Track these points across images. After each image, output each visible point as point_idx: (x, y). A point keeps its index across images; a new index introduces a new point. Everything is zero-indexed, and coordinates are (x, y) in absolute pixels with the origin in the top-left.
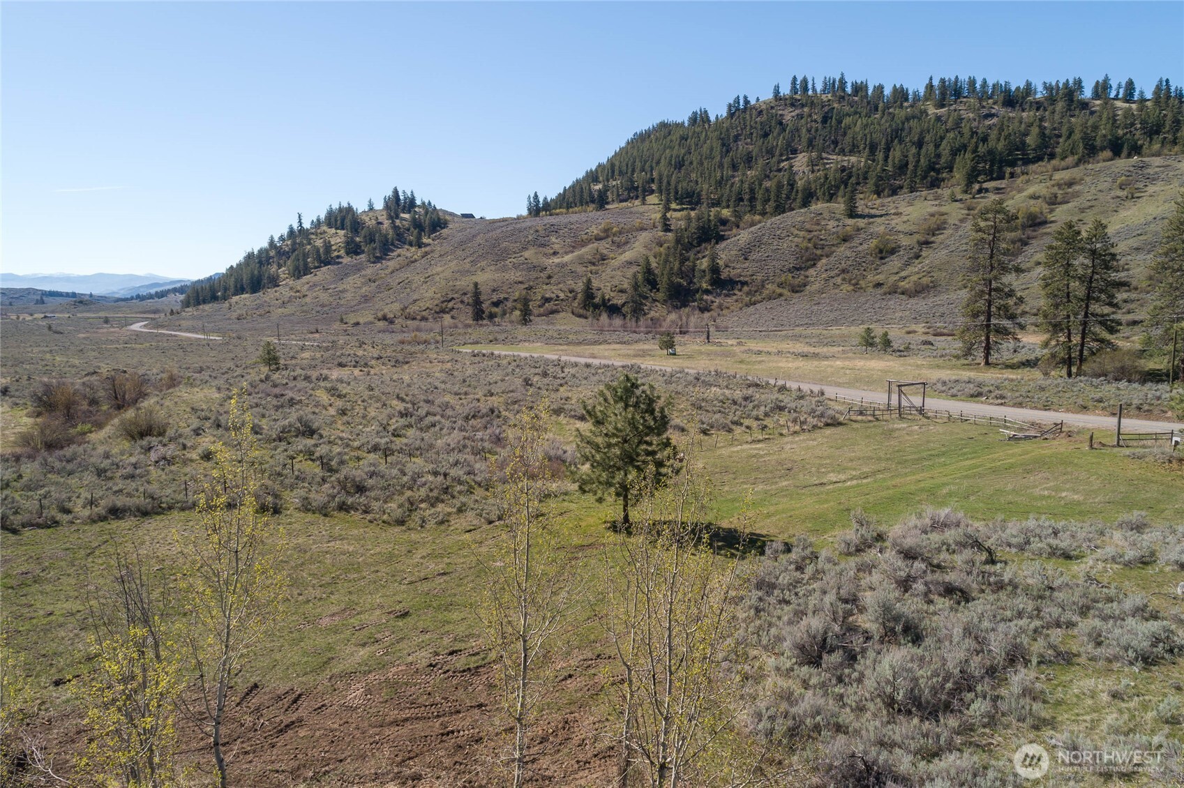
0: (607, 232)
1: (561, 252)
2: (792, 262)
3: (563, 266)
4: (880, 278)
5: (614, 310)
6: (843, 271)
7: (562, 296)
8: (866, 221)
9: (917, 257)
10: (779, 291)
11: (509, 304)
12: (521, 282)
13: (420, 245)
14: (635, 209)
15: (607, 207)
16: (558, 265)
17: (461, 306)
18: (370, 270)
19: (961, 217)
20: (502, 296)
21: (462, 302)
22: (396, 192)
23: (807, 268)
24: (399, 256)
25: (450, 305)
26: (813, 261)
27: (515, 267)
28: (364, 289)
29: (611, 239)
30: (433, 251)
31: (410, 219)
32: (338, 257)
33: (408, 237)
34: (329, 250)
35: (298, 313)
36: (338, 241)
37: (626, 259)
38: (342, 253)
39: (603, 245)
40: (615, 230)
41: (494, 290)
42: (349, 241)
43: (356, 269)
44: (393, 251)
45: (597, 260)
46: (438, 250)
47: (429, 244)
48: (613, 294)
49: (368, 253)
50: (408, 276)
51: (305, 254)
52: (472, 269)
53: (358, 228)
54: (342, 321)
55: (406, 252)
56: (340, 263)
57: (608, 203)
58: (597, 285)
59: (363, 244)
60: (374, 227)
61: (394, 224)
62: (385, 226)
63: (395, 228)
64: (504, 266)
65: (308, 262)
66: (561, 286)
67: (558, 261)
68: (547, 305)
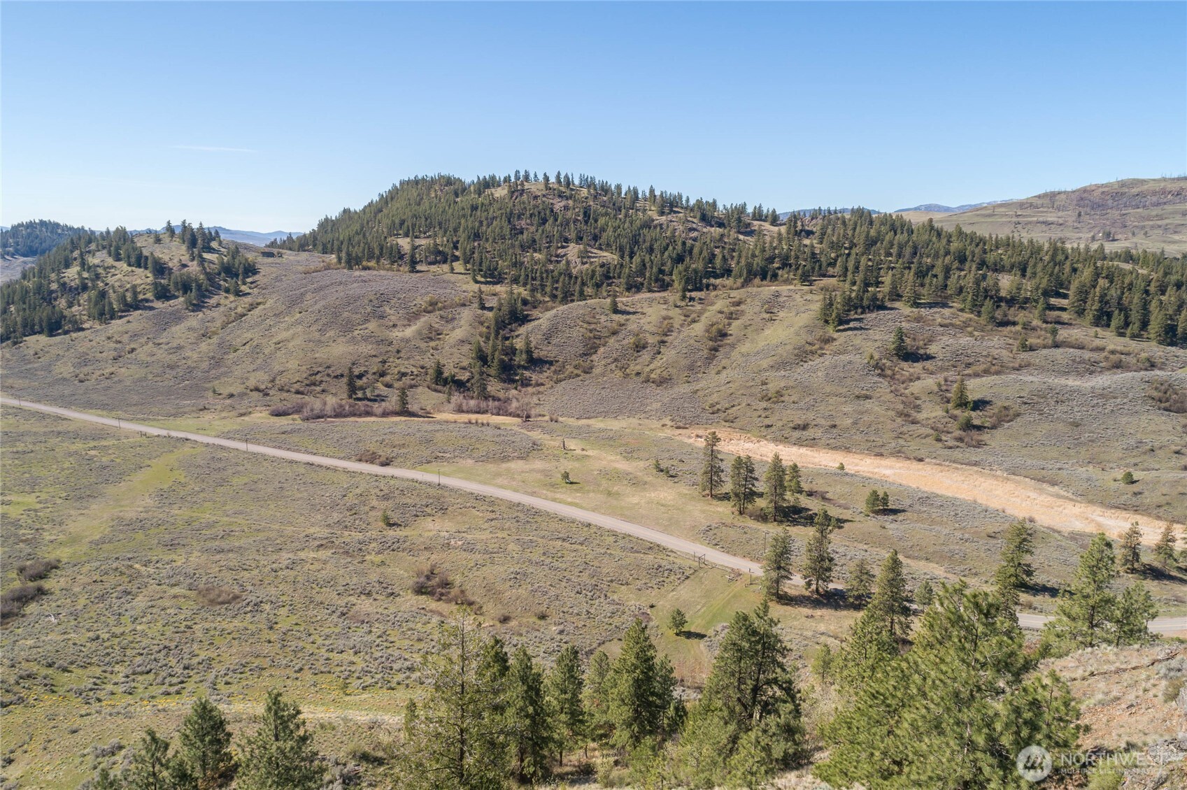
0: (433, 306)
1: (398, 323)
2: (581, 350)
3: (408, 341)
4: (638, 368)
5: (460, 385)
6: (616, 360)
7: (415, 371)
8: (625, 317)
9: (659, 353)
10: (576, 372)
11: (369, 376)
12: (375, 356)
13: (238, 293)
14: (447, 276)
15: (419, 268)
16: (402, 339)
17: (328, 379)
18: (194, 321)
19: (681, 322)
20: (363, 369)
21: (328, 375)
22: (184, 222)
23: (591, 355)
24: (218, 305)
25: (318, 377)
26: (595, 349)
27: (366, 339)
28: (204, 346)
29: (438, 313)
30: (259, 304)
31: (216, 261)
32: (147, 300)
33: (222, 283)
34: (135, 294)
35: (150, 377)
36: (139, 281)
37: (459, 337)
38: (149, 296)
39: (433, 319)
40: (440, 305)
41: (354, 364)
42: (155, 285)
43: (177, 318)
44: (210, 298)
45: (433, 335)
46: (267, 305)
47: (249, 294)
48: (457, 370)
49: (186, 302)
50: (249, 335)
51: (103, 294)
52: (323, 339)
53: (160, 269)
54: (214, 391)
55: (224, 302)
56: (151, 308)
57: (417, 263)
58: (442, 362)
59: (172, 287)
60: (180, 270)
61: (204, 268)
62: (190, 269)
63: (207, 274)
64: (354, 338)
65: (110, 304)
66: (412, 362)
67: (400, 335)
68: (404, 378)
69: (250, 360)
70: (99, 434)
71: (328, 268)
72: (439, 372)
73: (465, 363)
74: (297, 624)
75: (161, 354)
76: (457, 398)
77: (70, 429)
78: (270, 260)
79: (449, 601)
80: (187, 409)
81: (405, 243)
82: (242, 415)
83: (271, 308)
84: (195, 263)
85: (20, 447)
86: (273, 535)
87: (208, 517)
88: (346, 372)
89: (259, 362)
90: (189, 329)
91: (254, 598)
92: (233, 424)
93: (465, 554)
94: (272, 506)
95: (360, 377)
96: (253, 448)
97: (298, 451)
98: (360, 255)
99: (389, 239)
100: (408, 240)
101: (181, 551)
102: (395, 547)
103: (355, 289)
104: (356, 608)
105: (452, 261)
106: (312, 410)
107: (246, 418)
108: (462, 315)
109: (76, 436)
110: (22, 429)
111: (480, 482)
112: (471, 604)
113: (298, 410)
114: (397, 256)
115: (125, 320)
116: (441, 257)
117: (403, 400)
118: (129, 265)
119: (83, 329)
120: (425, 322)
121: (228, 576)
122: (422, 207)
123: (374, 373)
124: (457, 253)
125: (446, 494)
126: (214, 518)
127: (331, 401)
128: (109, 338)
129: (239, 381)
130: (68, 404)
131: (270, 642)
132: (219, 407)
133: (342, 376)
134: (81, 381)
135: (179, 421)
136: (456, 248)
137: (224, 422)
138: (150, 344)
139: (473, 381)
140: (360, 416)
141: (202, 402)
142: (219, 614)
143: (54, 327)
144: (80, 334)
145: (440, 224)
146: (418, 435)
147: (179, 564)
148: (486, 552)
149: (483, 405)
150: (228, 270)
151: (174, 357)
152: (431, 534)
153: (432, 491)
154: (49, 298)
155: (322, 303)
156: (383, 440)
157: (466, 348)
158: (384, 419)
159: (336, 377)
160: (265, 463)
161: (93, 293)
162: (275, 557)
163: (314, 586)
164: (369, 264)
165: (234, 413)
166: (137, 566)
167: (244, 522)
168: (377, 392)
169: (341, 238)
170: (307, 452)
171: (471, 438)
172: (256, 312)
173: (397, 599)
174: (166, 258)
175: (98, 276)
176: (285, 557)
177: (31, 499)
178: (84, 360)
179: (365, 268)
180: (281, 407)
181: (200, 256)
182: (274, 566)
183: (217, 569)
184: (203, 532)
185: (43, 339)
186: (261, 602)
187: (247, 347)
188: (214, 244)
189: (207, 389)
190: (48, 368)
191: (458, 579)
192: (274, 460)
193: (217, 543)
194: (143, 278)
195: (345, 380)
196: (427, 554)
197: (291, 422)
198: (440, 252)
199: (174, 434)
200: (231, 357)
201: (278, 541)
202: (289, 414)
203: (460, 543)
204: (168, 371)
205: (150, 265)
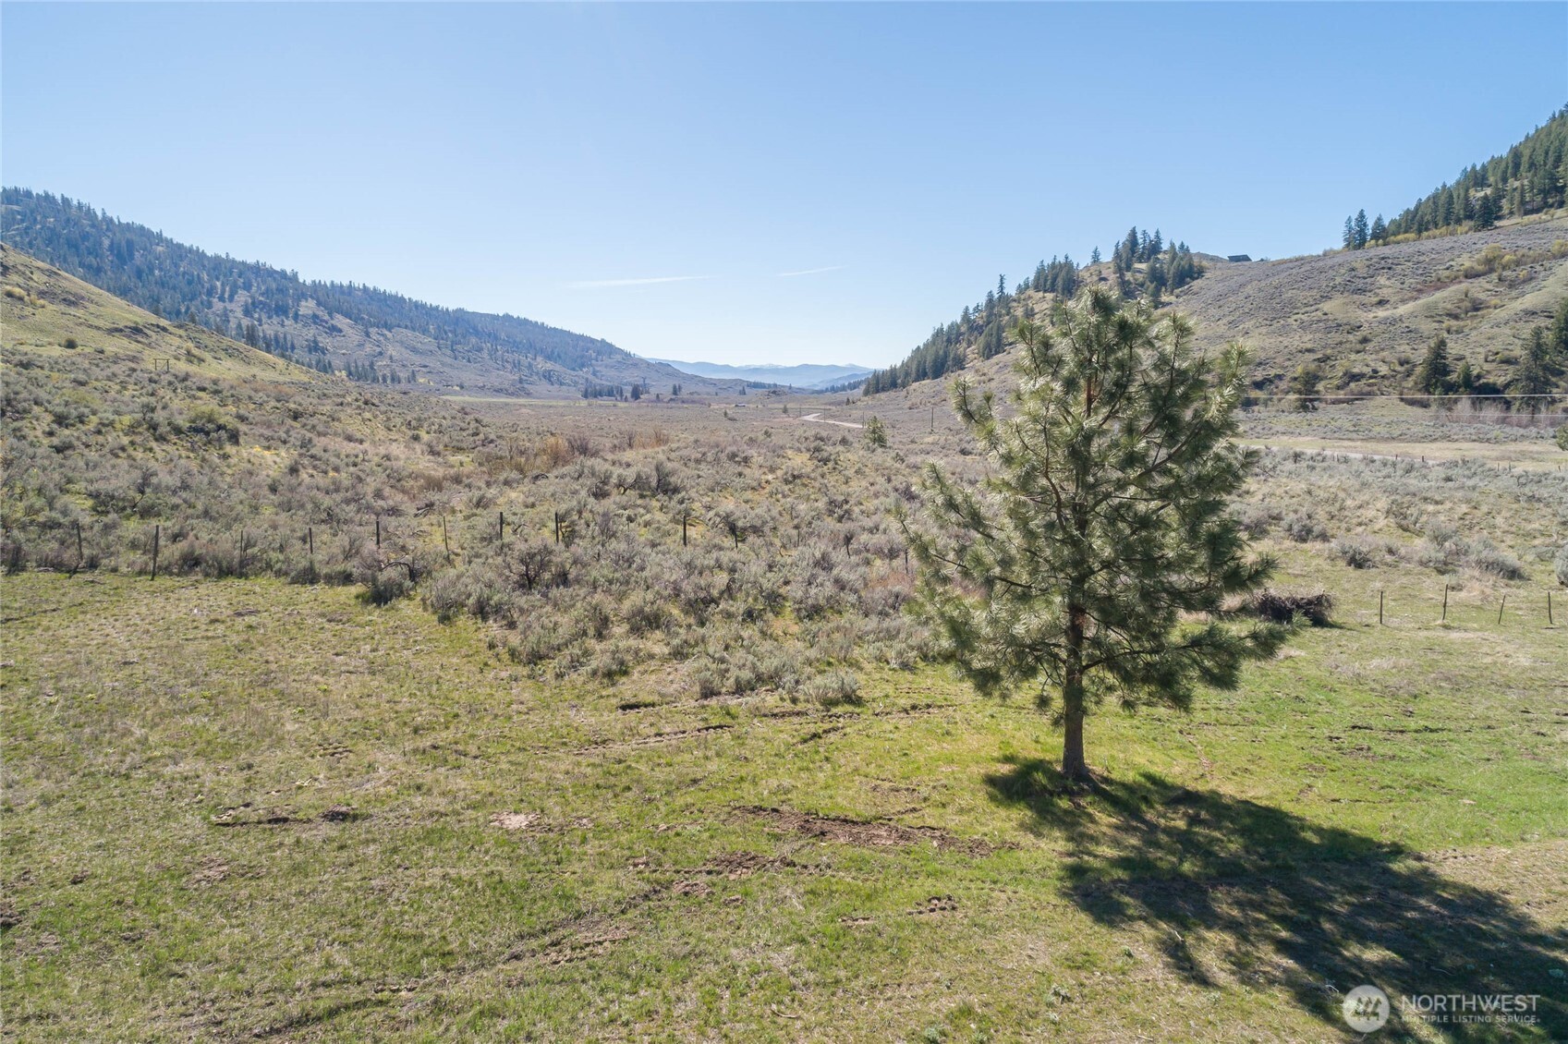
0: (1490, 265)
1: (1393, 299)
3: (1393, 322)
7: (1384, 370)
11: (1283, 385)
12: (1309, 351)
14: (1555, 223)
16: (1384, 321)
20: (1272, 372)
22: (1133, 234)
27: (1303, 327)
29: (1496, 274)
31: (1147, 269)
37: (1527, 307)
39: (1479, 285)
45: (1464, 310)
57: (1502, 217)
58: (1457, 353)
64: (1285, 326)
66: (1385, 355)
67: (1384, 314)
68: (1352, 385)
84: (1118, 275)
114: (1461, 213)
119: (964, 368)
120: (1457, 291)
143: (941, 370)
144: (958, 372)
150: (1156, 279)
164: (1403, 237)
179: (1387, 244)
181: (1130, 267)
185: (926, 382)
205: (1066, 286)
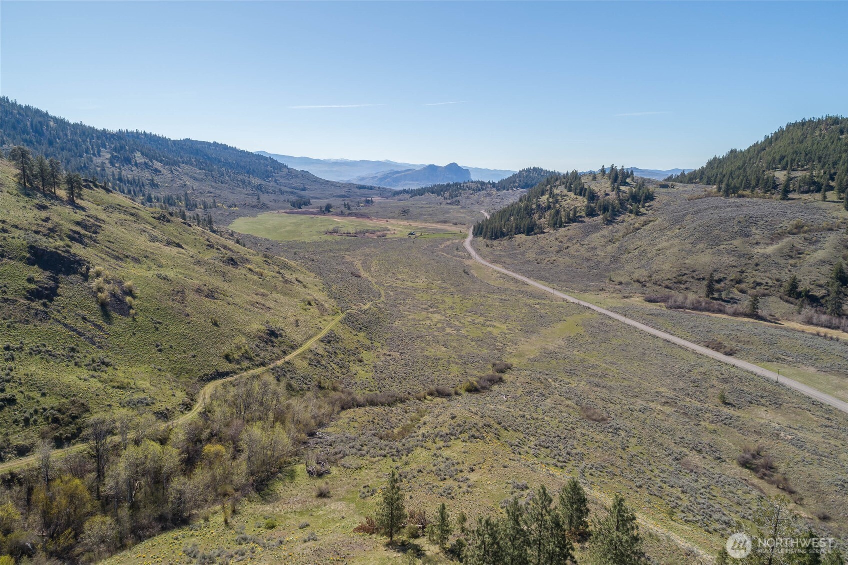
0: (799, 228)
1: (762, 242)
3: (767, 257)
5: (813, 301)
7: (770, 283)
11: (727, 282)
12: (734, 267)
13: (638, 214)
14: (816, 205)
15: (790, 196)
16: (763, 256)
17: (692, 280)
18: (606, 231)
20: (722, 276)
21: (693, 278)
22: (612, 166)
24: (623, 221)
25: (684, 278)
27: (728, 252)
28: (609, 249)
29: (802, 235)
30: (650, 222)
31: (628, 192)
32: (581, 217)
33: (628, 206)
34: (575, 212)
35: (574, 265)
36: (579, 205)
37: (820, 258)
38: (583, 214)
39: (797, 241)
40: (805, 228)
41: (715, 271)
42: (587, 207)
43: (596, 228)
44: (619, 216)
45: (794, 254)
46: (656, 223)
47: (645, 214)
48: (811, 287)
49: (603, 219)
50: (639, 243)
51: (558, 212)
52: (693, 249)
53: (592, 197)
54: (610, 279)
55: (628, 219)
56: (582, 222)
57: (789, 192)
58: (798, 278)
59: (597, 209)
60: (604, 198)
61: (619, 197)
62: (611, 197)
63: (620, 200)
64: (719, 251)
65: (561, 218)
66: (768, 274)
67: (761, 251)
68: (758, 288)
69: (637, 260)
70: (542, 296)
71: (708, 195)
72: (794, 286)
73: (823, 281)
74: (641, 453)
75: (583, 251)
76: (808, 311)
77: (529, 291)
78: (665, 190)
79: (771, 483)
80: (591, 289)
81: (780, 176)
82: (625, 298)
83: (659, 225)
84: (614, 193)
85: (503, 297)
86: (634, 385)
87: (593, 361)
88: (708, 276)
89: (643, 262)
90: (603, 237)
91: (614, 424)
92: (619, 303)
93: (793, 449)
94: (635, 365)
95: (719, 281)
96: (629, 322)
97: (660, 330)
98: (737, 186)
99: (766, 173)
100: (785, 173)
101: (575, 378)
102: (728, 422)
103: (728, 212)
104: (688, 458)
105: (826, 191)
106: (675, 302)
107: (627, 300)
108: (827, 239)
109: (530, 295)
110: (507, 286)
111: (820, 390)
112: (791, 493)
113: (665, 300)
114: (771, 186)
115: (567, 228)
116: (814, 187)
117: (754, 305)
118: (575, 195)
119: (544, 233)
120: (788, 242)
121: (601, 404)
122: (804, 145)
123: (732, 280)
124: (832, 184)
125: (783, 392)
126: (597, 363)
127: (691, 297)
128: (556, 239)
129: (627, 274)
130: (529, 276)
131: (621, 458)
132: (611, 290)
133: (704, 279)
134: (538, 264)
135: (586, 296)
136: (832, 179)
137: (613, 300)
138: (578, 245)
139: (827, 299)
140: (713, 312)
141: (602, 285)
142: (592, 427)
143: (530, 230)
144: (542, 235)
145: (819, 159)
146: (763, 337)
147: (573, 386)
148: (815, 453)
149: (835, 321)
150: (634, 198)
151: (590, 254)
152: (762, 422)
153: (768, 386)
154: (529, 212)
155: (698, 223)
156: (730, 335)
157: (826, 269)
158: (734, 318)
159: (699, 280)
160: (635, 334)
161: (553, 211)
162: (632, 401)
163: (657, 430)
164: (745, 193)
165: (620, 296)
166: (550, 380)
167: (615, 370)
168: (731, 296)
169: (724, 173)
170: (666, 332)
171: (816, 349)
172: (648, 227)
173: (723, 464)
174: (597, 190)
175: (557, 201)
176: (640, 403)
177: (504, 327)
178: (541, 252)
179: (739, 197)
180: (653, 296)
181: (618, 188)
182: (631, 407)
183: (594, 397)
184: (590, 370)
185: (523, 237)
186: (619, 429)
187: (637, 251)
188: (628, 180)
189: (606, 277)
190: (523, 254)
191: (782, 468)
192: (641, 332)
193: (597, 380)
194: (581, 202)
195: (705, 283)
196: (756, 437)
197: (658, 308)
198: (814, 183)
199: (582, 303)
200: (625, 257)
201: (636, 390)
202: (657, 302)
203: (790, 437)
204: (585, 262)
205: (587, 195)
